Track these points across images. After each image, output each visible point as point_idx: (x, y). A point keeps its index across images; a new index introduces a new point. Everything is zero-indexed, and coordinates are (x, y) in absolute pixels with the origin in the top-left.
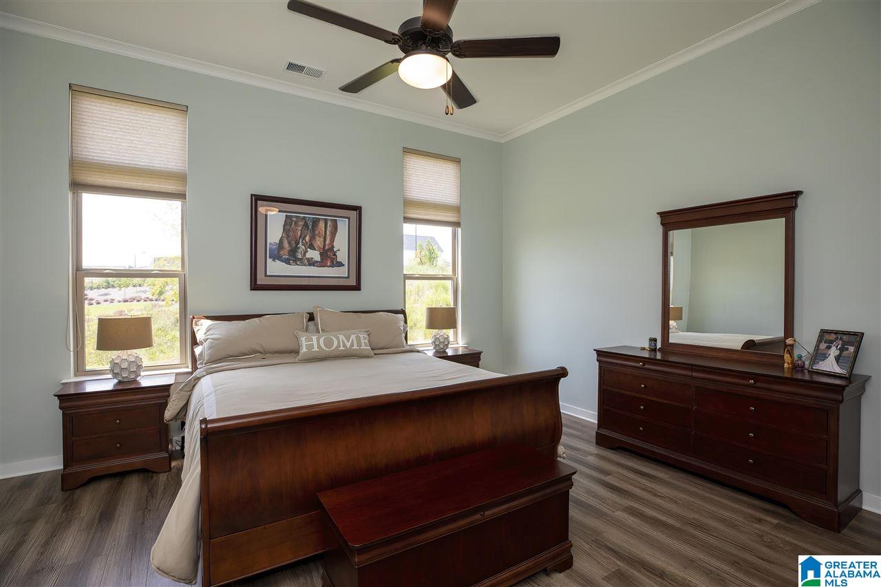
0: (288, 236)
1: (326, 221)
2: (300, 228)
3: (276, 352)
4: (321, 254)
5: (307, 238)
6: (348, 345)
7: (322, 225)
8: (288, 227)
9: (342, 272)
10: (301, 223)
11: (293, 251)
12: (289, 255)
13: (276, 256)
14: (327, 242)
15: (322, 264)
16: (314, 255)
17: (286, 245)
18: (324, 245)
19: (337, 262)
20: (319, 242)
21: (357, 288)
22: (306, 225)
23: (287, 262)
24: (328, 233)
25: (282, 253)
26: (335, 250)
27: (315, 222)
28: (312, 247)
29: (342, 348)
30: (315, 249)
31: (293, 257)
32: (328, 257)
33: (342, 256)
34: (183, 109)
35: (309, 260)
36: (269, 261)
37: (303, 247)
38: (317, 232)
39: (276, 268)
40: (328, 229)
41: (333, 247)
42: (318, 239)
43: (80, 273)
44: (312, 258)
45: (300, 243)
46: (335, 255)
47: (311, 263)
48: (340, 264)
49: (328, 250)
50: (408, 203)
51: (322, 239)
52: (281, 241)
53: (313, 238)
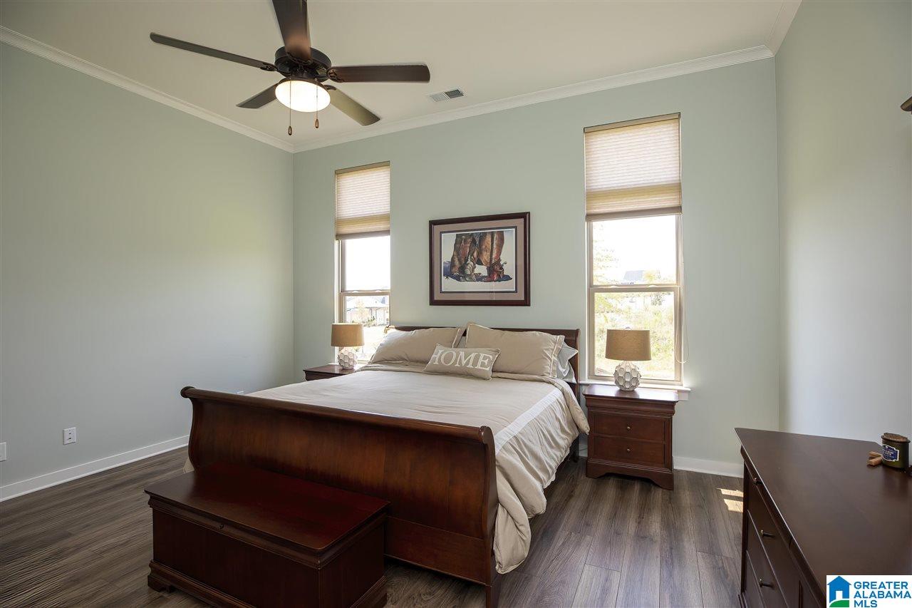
0: (458, 254)
1: (492, 234)
2: (469, 245)
3: (417, 361)
4: (489, 269)
5: (475, 254)
6: (464, 362)
7: (489, 238)
8: (458, 246)
9: (509, 286)
10: (469, 240)
11: (462, 269)
12: (460, 272)
13: (449, 274)
14: (493, 256)
15: (489, 278)
16: (482, 270)
17: (457, 263)
18: (491, 260)
19: (504, 276)
20: (485, 257)
21: (526, 302)
22: (474, 241)
23: (458, 278)
24: (495, 246)
25: (454, 270)
26: (502, 263)
27: (482, 237)
28: (480, 263)
29: (457, 365)
30: (482, 264)
31: (461, 275)
32: (496, 272)
33: (509, 269)
34: (385, 164)
35: (476, 275)
36: (444, 278)
37: (472, 263)
38: (484, 247)
39: (449, 285)
40: (495, 242)
41: (499, 260)
42: (484, 253)
43: (343, 292)
44: (480, 274)
45: (469, 260)
46: (501, 268)
47: (479, 278)
48: (508, 278)
49: (495, 263)
50: (592, 196)
51: (489, 254)
52: (453, 259)
53: (480, 253)
